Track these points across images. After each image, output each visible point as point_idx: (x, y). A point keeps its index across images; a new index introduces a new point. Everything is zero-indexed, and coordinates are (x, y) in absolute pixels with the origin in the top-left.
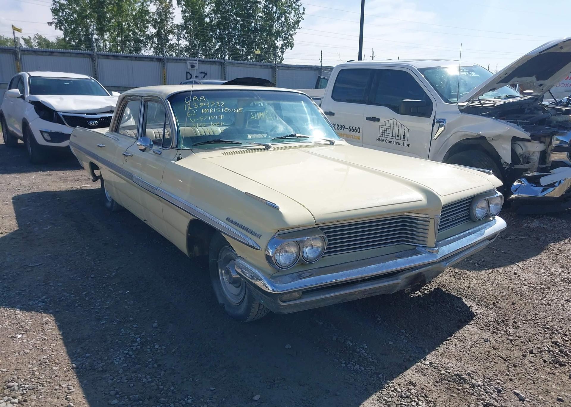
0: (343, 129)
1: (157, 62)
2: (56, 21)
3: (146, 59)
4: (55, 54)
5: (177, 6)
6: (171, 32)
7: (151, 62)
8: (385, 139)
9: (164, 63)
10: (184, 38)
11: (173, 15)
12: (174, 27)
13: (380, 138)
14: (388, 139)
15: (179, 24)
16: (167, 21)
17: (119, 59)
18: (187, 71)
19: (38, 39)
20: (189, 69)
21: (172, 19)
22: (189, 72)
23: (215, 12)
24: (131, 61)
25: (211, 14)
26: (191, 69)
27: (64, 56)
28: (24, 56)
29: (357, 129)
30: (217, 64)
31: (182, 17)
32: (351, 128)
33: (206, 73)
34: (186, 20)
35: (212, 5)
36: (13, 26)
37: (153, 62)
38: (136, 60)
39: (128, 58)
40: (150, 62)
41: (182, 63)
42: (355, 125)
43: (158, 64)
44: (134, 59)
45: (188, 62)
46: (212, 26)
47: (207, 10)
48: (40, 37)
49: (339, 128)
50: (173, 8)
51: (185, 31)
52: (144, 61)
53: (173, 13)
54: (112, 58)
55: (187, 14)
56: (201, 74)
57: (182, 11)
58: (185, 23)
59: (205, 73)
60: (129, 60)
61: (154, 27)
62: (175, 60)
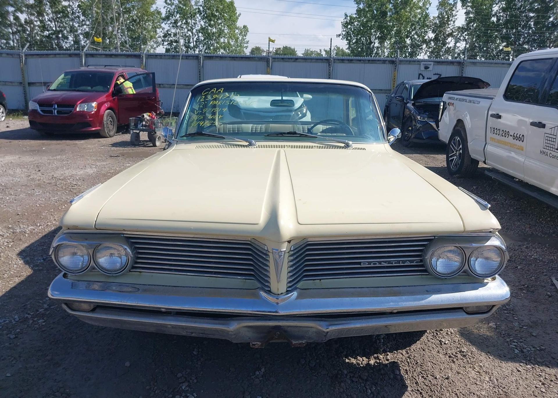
0: (507, 136)
1: (389, 65)
2: (344, 33)
3: (379, 62)
4: (298, 60)
5: (461, 8)
6: (451, 35)
7: (384, 64)
8: (549, 152)
9: (396, 65)
10: (463, 40)
11: (456, 17)
12: (455, 30)
13: (544, 150)
14: (553, 153)
15: (461, 26)
16: (448, 24)
17: (353, 63)
18: (420, 73)
19: (336, 50)
20: (423, 71)
21: (454, 22)
22: (422, 73)
23: (504, 10)
24: (364, 64)
25: (500, 13)
26: (424, 71)
27: (305, 62)
28: (275, 62)
29: (521, 136)
30: (455, 64)
31: (465, 19)
32: (515, 135)
33: (441, 75)
34: (469, 21)
35: (502, 3)
36: (269, 38)
37: (386, 65)
38: (369, 63)
39: (362, 61)
40: (382, 64)
41: (415, 64)
42: (520, 133)
43: (390, 66)
44: (367, 62)
45: (422, 63)
46: (498, 25)
47: (496, 8)
48: (338, 48)
49: (503, 134)
50: (457, 10)
51: (466, 33)
52: (376, 63)
53: (456, 15)
54: (347, 62)
55: (471, 15)
56: (434, 75)
57: (465, 13)
58: (468, 24)
59: (439, 74)
60: (362, 63)
61: (433, 31)
62: (408, 62)
